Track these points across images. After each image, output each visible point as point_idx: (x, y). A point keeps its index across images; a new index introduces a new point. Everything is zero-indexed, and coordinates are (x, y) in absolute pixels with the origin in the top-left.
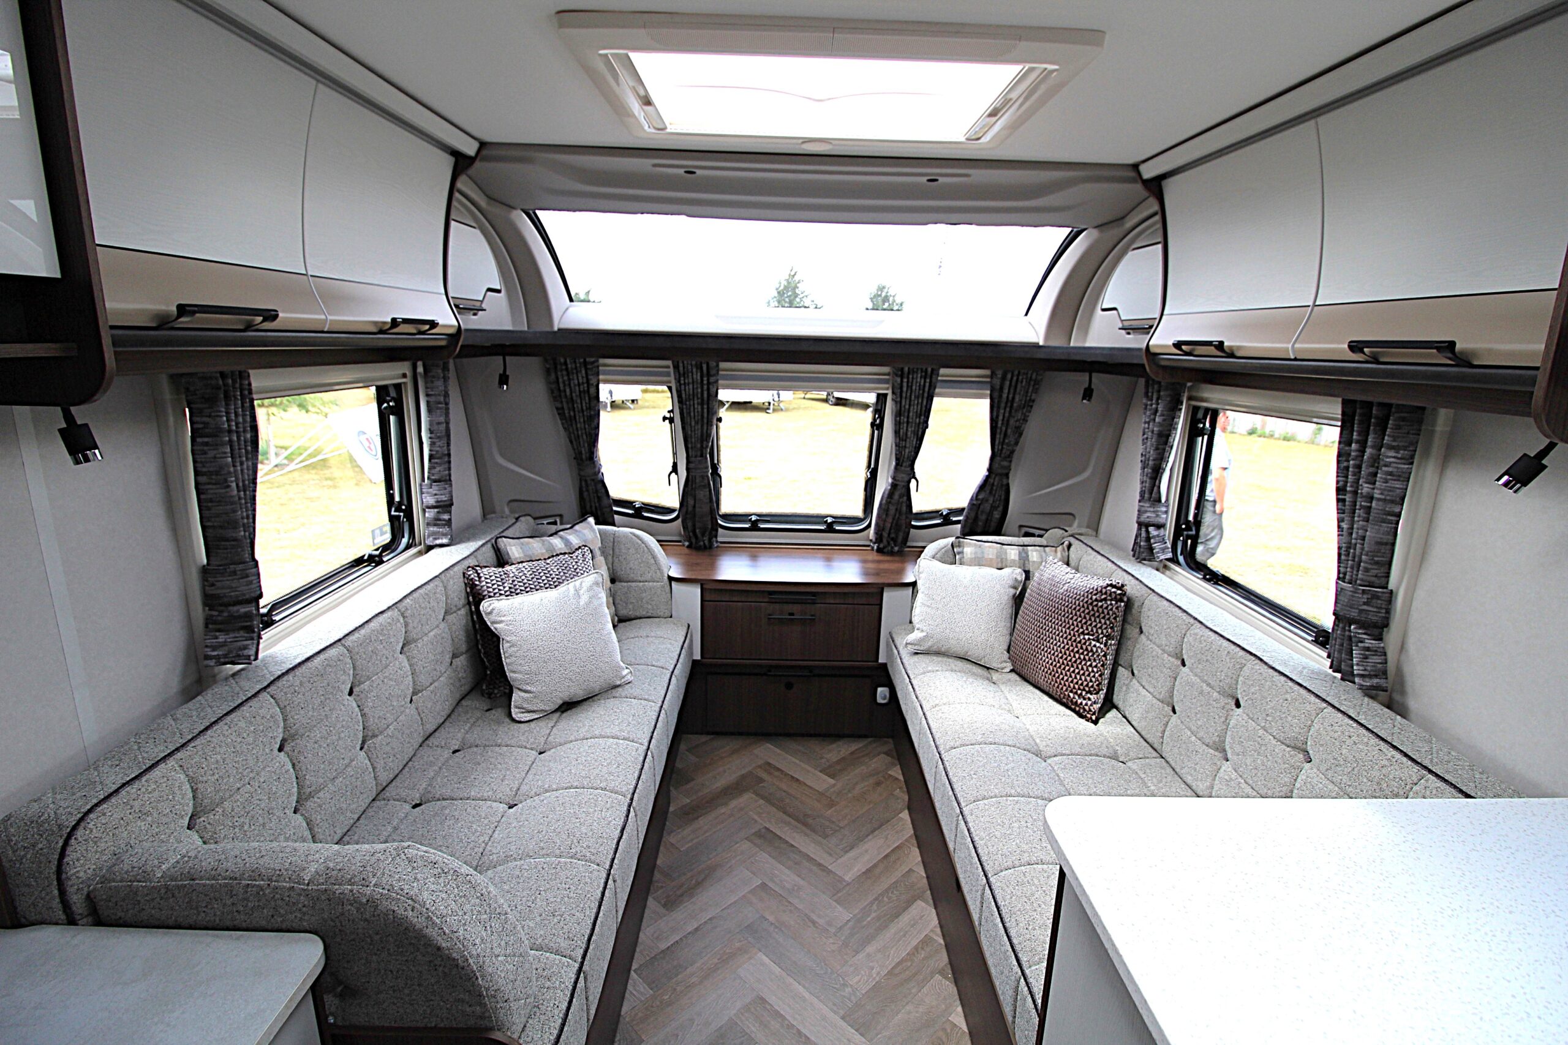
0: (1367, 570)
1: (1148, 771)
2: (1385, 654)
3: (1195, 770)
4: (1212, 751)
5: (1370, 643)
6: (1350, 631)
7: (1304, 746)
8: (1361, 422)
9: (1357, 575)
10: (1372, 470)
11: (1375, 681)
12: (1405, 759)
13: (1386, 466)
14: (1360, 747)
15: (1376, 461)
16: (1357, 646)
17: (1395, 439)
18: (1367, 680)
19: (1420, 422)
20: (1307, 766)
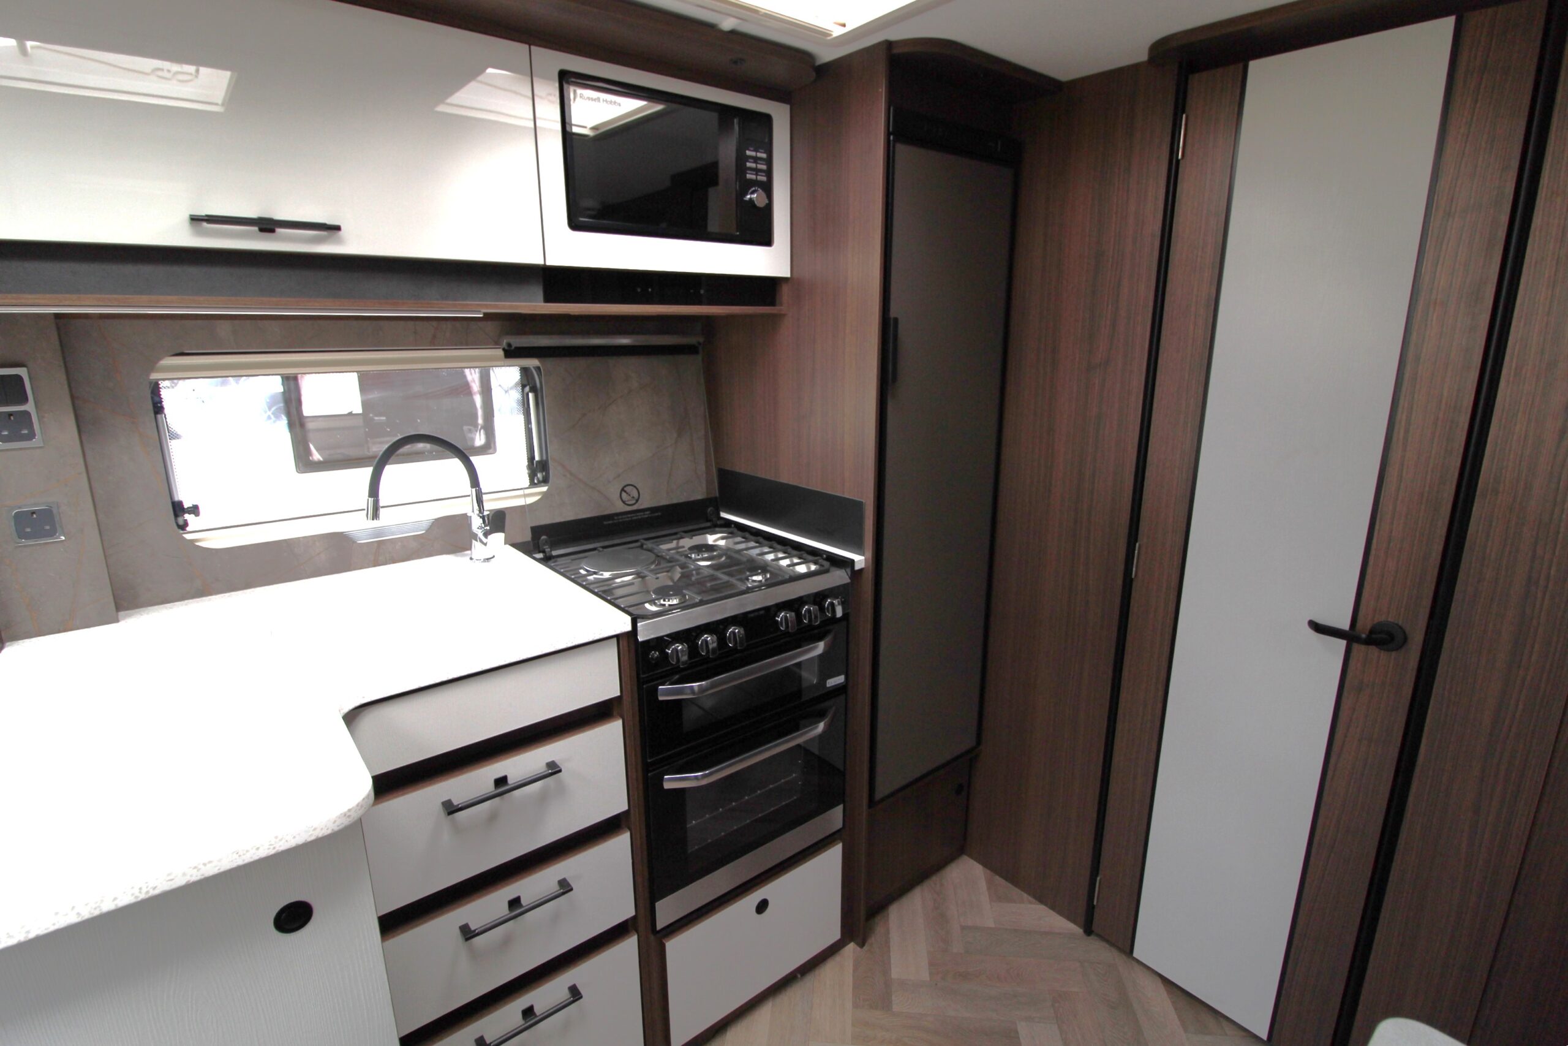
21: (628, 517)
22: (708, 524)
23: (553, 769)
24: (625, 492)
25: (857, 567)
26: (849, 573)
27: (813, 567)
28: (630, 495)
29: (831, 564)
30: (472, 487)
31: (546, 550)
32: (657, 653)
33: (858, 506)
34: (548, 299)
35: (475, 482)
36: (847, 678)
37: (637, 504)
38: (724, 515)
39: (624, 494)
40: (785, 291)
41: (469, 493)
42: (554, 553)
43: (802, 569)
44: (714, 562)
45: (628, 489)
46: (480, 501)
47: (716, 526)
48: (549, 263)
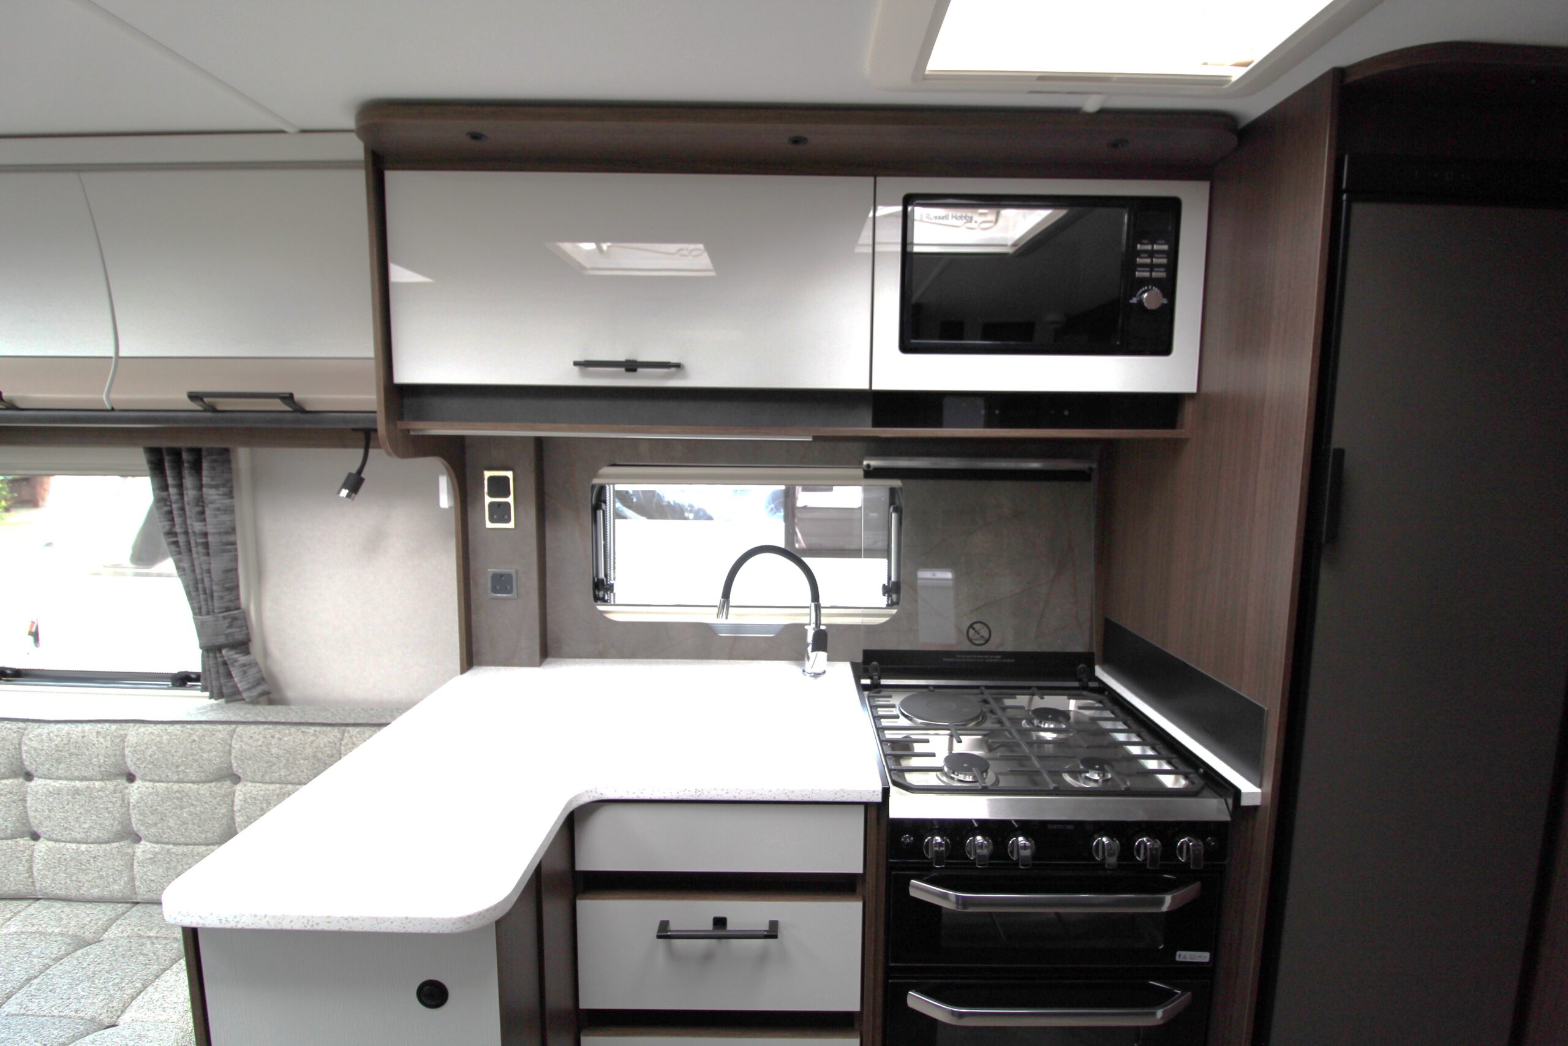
0: (221, 598)
1: (34, 921)
2: (256, 664)
3: (101, 877)
4: (115, 845)
5: (243, 659)
6: (223, 656)
7: (230, 771)
8: (173, 468)
9: (213, 605)
10: (198, 509)
11: (260, 689)
12: (324, 728)
13: (211, 503)
14: (286, 739)
15: (200, 501)
16: (234, 666)
17: (213, 478)
18: (253, 690)
19: (228, 461)
20: (238, 787)
21: (972, 658)
22: (1076, 684)
23: (772, 932)
24: (974, 629)
25: (1245, 802)
26: (1231, 807)
27: (1183, 783)
28: (978, 634)
29: (1206, 784)
30: (813, 601)
31: (874, 677)
32: (912, 838)
33: (1257, 714)
34: (877, 423)
35: (815, 597)
36: (1213, 958)
37: (987, 644)
38: (1100, 673)
39: (971, 631)
40: (1189, 411)
41: (809, 605)
42: (884, 682)
43: (1169, 781)
44: (1062, 736)
45: (977, 626)
46: (818, 616)
47: (1085, 688)
48: (874, 388)
